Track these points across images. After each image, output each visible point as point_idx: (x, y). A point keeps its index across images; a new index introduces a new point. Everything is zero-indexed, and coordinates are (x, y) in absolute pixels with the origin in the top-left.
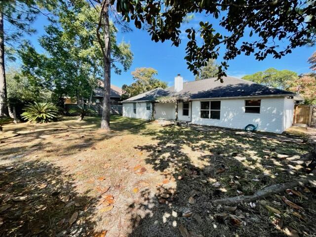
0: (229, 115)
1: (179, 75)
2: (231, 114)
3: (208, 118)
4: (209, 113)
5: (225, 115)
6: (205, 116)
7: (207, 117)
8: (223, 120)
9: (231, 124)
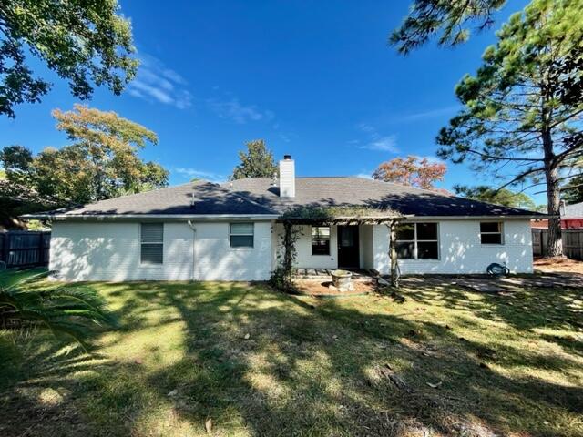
0: (457, 250)
1: (287, 157)
2: (461, 248)
3: (414, 258)
4: (413, 248)
5: (451, 250)
6: (405, 253)
7: (410, 256)
8: (448, 259)
9: (462, 267)
